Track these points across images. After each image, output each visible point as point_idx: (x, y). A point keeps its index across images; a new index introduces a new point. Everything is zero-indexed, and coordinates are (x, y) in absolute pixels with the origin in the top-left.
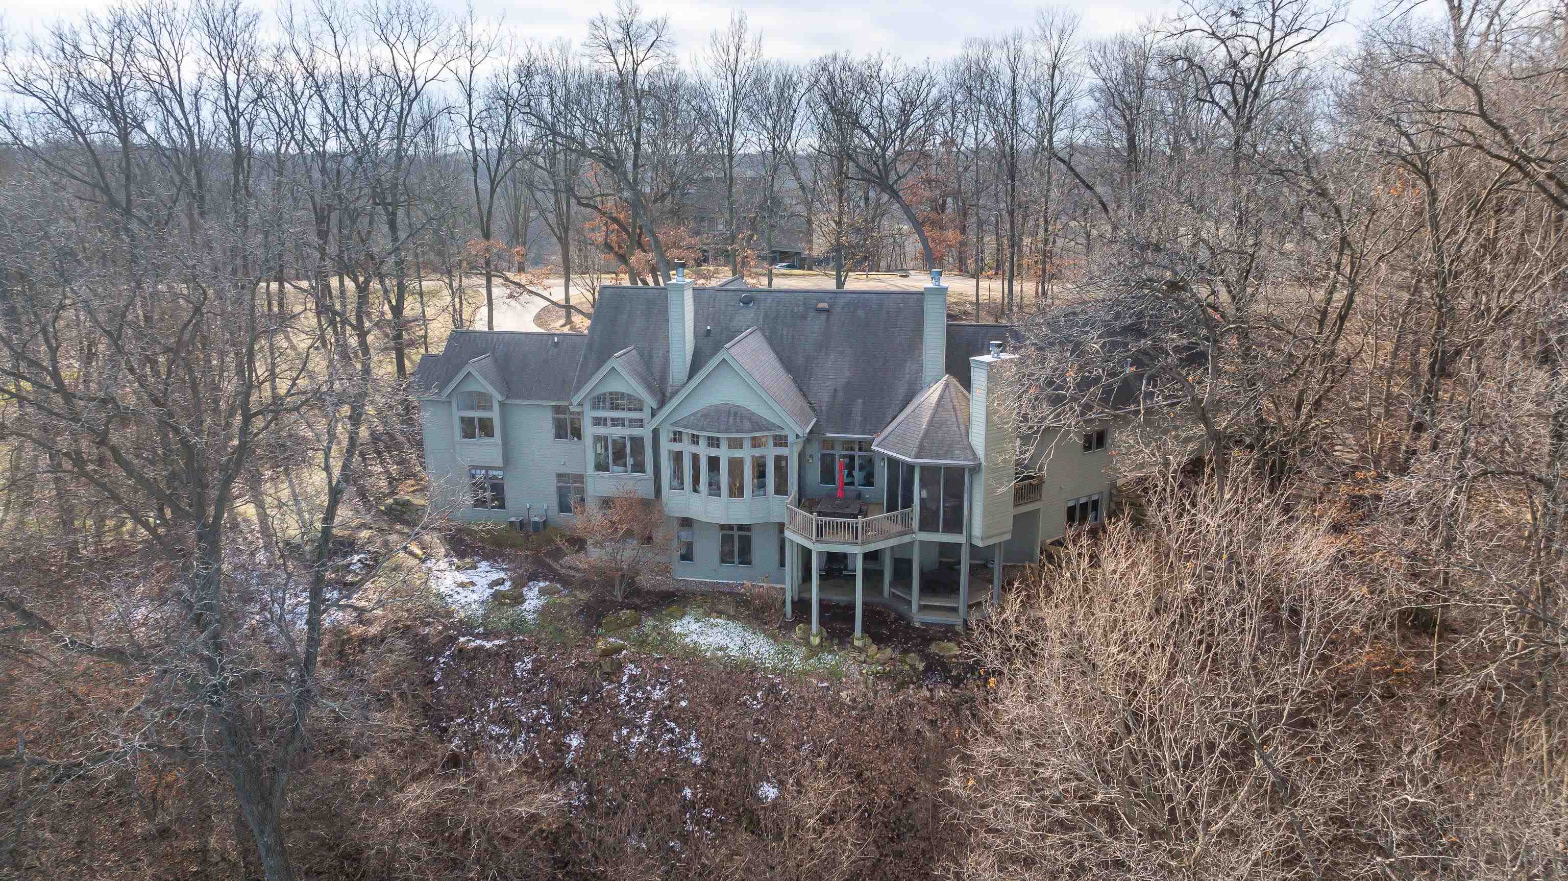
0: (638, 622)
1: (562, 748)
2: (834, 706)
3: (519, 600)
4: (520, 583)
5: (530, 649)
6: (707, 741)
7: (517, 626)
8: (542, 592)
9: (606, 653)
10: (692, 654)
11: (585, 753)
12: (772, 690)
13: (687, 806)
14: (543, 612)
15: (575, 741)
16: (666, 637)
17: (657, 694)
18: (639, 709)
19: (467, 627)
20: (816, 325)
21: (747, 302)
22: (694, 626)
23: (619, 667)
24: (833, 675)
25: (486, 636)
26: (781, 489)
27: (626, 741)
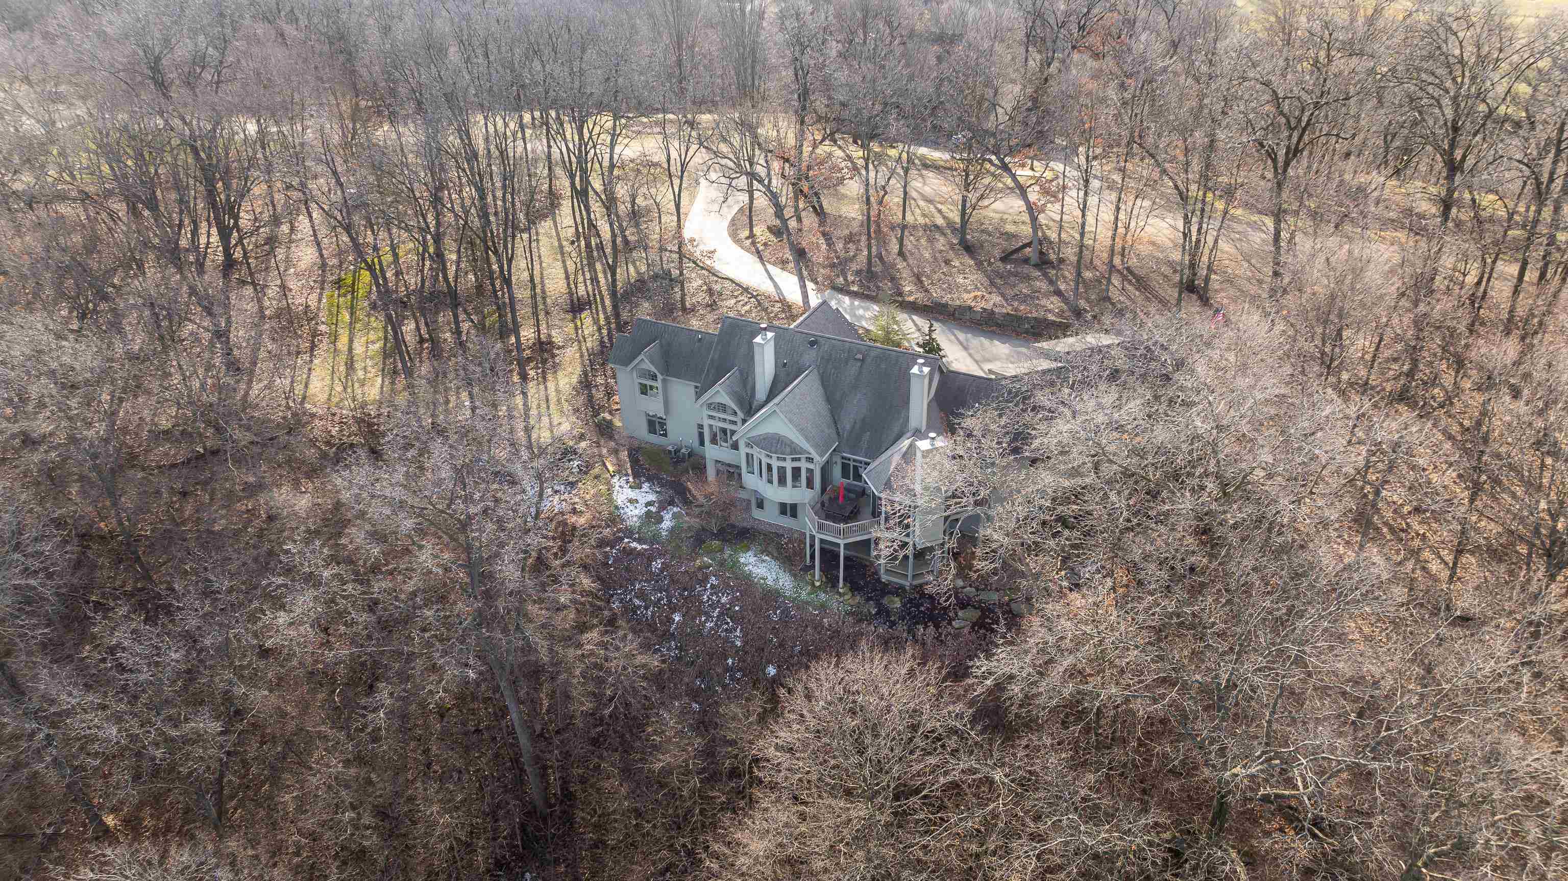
0: (722, 551)
1: (670, 620)
2: (818, 627)
3: (660, 520)
4: (664, 505)
5: (661, 555)
6: (745, 634)
7: (654, 539)
8: (675, 516)
9: (700, 568)
10: (747, 578)
11: (681, 625)
12: (786, 612)
13: (727, 669)
14: (672, 531)
15: (677, 618)
16: (736, 563)
17: (724, 600)
18: (713, 606)
19: (629, 533)
20: (853, 369)
21: (812, 344)
22: (752, 560)
23: (706, 579)
24: (823, 607)
25: (640, 541)
26: (810, 485)
27: (703, 624)
